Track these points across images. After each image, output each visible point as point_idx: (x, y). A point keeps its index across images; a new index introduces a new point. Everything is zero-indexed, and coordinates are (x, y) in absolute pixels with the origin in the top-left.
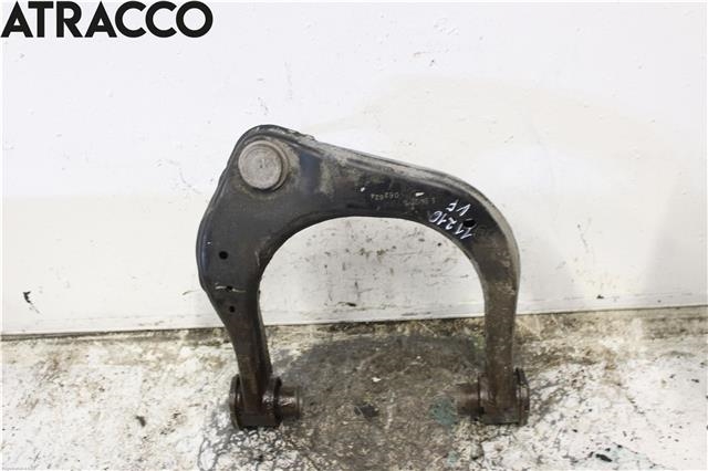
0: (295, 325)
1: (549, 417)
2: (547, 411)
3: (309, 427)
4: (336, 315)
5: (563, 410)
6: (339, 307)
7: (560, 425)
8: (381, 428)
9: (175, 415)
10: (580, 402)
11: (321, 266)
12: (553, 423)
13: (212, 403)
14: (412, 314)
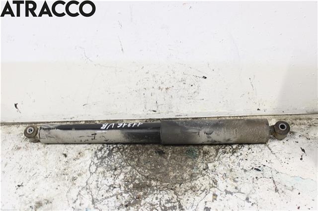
0: (130, 120)
1: (235, 154)
2: (235, 152)
3: (136, 157)
4: (147, 116)
5: (242, 152)
6: (149, 112)
7: (240, 157)
8: (166, 158)
9: (79, 153)
10: (249, 149)
11: (142, 94)
12: (238, 156)
13: (95, 149)
14: (180, 116)
